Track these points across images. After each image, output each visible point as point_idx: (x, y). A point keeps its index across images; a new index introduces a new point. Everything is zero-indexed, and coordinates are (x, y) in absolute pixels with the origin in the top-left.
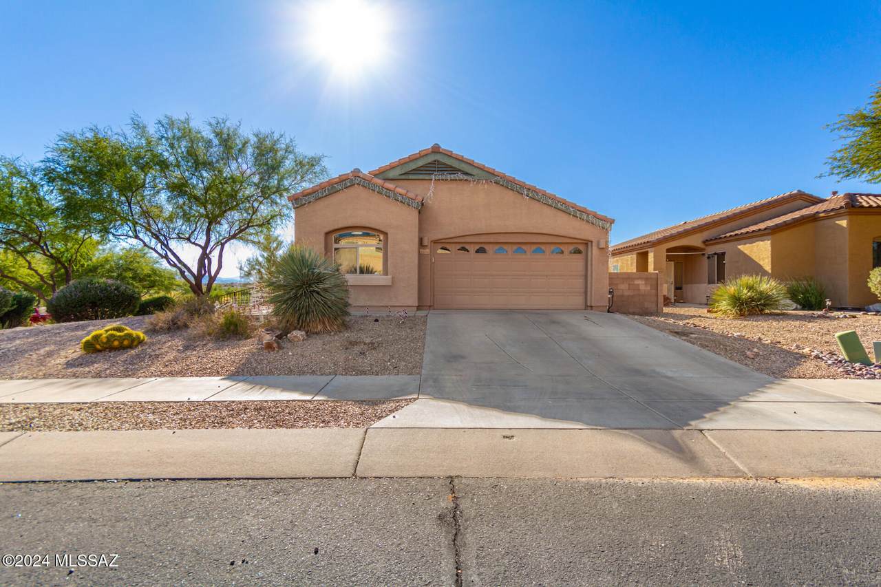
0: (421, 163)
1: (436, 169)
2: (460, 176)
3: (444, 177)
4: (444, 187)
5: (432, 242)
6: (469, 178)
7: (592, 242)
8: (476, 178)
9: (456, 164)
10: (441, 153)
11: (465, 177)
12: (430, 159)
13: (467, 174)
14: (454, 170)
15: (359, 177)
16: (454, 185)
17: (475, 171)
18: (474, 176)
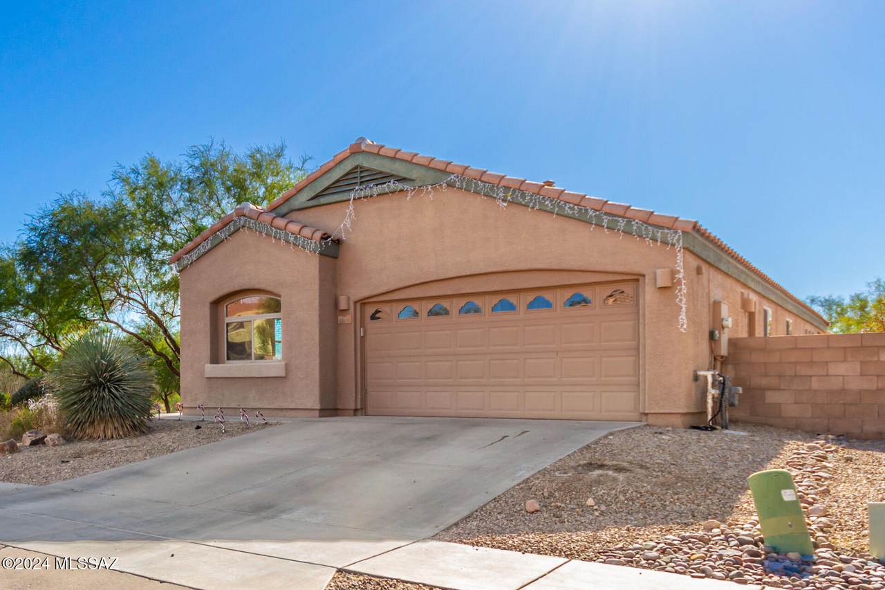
0: (337, 174)
1: (359, 181)
2: (393, 185)
3: (368, 192)
4: (370, 208)
5: (356, 303)
6: (406, 186)
7: (644, 276)
8: (418, 183)
9: (387, 167)
10: (363, 151)
11: (400, 186)
12: (348, 166)
13: (402, 180)
14: (383, 177)
15: (244, 216)
16: (386, 203)
17: (415, 173)
18: (413, 180)
